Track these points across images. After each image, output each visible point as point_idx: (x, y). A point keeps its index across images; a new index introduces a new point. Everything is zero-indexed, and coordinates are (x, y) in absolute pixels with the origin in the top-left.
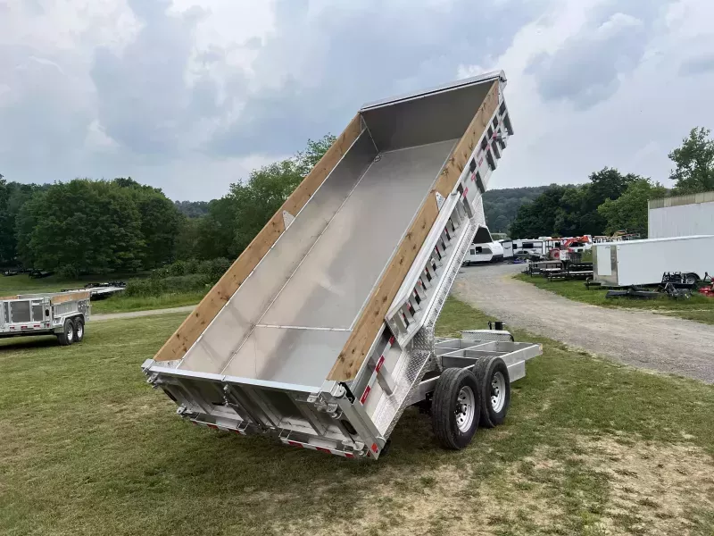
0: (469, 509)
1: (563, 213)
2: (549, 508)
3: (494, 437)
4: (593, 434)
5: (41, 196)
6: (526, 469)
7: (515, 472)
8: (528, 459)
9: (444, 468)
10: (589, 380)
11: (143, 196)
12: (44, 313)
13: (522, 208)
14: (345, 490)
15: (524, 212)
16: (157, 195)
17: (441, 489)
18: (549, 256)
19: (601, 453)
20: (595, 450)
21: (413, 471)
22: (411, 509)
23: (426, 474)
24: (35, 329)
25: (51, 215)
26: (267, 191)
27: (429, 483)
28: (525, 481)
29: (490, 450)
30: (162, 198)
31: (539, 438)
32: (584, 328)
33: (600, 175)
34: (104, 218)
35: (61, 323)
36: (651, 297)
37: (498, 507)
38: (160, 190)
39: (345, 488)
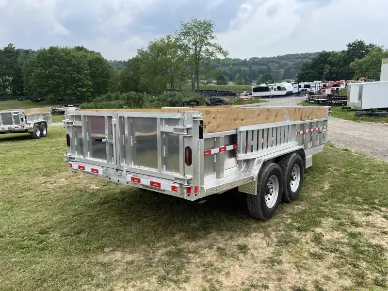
0: (274, 276)
1: (329, 67)
2: (340, 278)
3: (292, 210)
4: (365, 210)
5: (33, 56)
6: (317, 239)
7: (309, 241)
8: (318, 230)
9: (255, 236)
10: (354, 168)
11: (90, 57)
12: (20, 120)
13: (305, 64)
14: (179, 253)
15: (307, 67)
16: (98, 56)
17: (252, 255)
18: (319, 92)
19: (374, 227)
20: (368, 224)
21: (231, 238)
22: (228, 274)
23: (241, 241)
24: (16, 129)
25: (40, 67)
26: (158, 53)
27: (243, 249)
28: (317, 250)
29: (289, 221)
30: (100, 57)
31: (325, 212)
32: (344, 134)
33: (353, 44)
34: (69, 69)
35: (32, 126)
36: (382, 115)
37: (298, 276)
38: (99, 53)
39: (178, 252)
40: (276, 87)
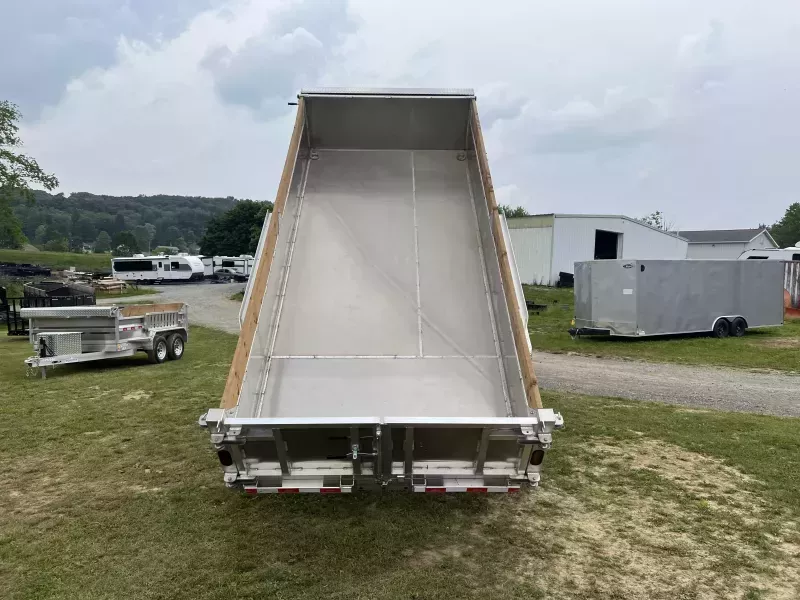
15: (217, 226)
40: (169, 262)
